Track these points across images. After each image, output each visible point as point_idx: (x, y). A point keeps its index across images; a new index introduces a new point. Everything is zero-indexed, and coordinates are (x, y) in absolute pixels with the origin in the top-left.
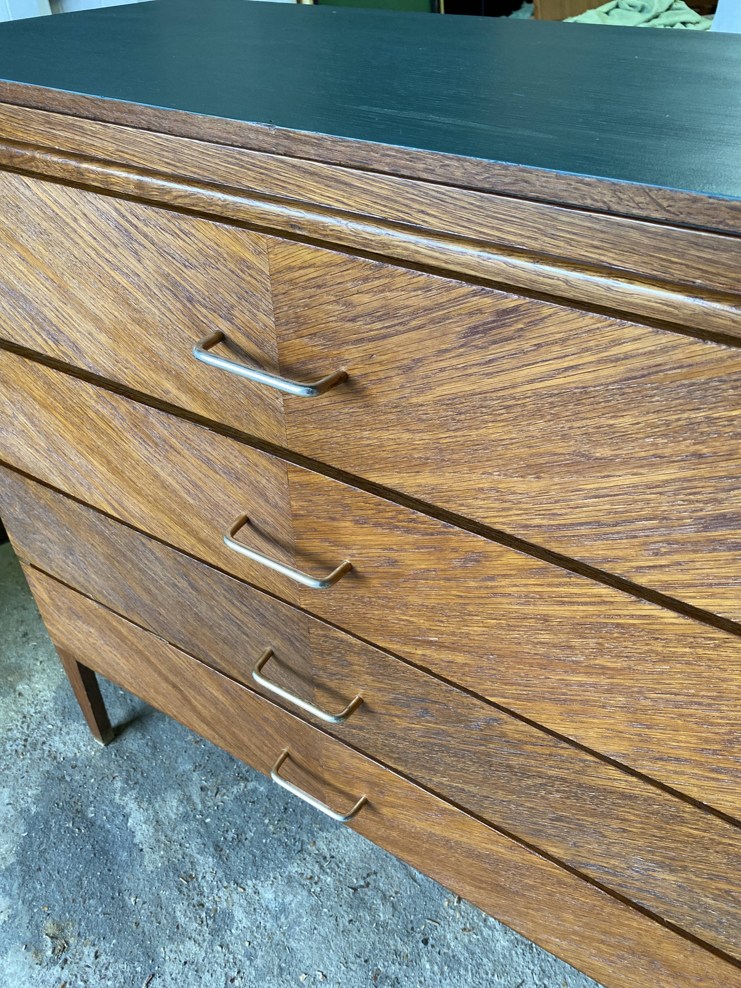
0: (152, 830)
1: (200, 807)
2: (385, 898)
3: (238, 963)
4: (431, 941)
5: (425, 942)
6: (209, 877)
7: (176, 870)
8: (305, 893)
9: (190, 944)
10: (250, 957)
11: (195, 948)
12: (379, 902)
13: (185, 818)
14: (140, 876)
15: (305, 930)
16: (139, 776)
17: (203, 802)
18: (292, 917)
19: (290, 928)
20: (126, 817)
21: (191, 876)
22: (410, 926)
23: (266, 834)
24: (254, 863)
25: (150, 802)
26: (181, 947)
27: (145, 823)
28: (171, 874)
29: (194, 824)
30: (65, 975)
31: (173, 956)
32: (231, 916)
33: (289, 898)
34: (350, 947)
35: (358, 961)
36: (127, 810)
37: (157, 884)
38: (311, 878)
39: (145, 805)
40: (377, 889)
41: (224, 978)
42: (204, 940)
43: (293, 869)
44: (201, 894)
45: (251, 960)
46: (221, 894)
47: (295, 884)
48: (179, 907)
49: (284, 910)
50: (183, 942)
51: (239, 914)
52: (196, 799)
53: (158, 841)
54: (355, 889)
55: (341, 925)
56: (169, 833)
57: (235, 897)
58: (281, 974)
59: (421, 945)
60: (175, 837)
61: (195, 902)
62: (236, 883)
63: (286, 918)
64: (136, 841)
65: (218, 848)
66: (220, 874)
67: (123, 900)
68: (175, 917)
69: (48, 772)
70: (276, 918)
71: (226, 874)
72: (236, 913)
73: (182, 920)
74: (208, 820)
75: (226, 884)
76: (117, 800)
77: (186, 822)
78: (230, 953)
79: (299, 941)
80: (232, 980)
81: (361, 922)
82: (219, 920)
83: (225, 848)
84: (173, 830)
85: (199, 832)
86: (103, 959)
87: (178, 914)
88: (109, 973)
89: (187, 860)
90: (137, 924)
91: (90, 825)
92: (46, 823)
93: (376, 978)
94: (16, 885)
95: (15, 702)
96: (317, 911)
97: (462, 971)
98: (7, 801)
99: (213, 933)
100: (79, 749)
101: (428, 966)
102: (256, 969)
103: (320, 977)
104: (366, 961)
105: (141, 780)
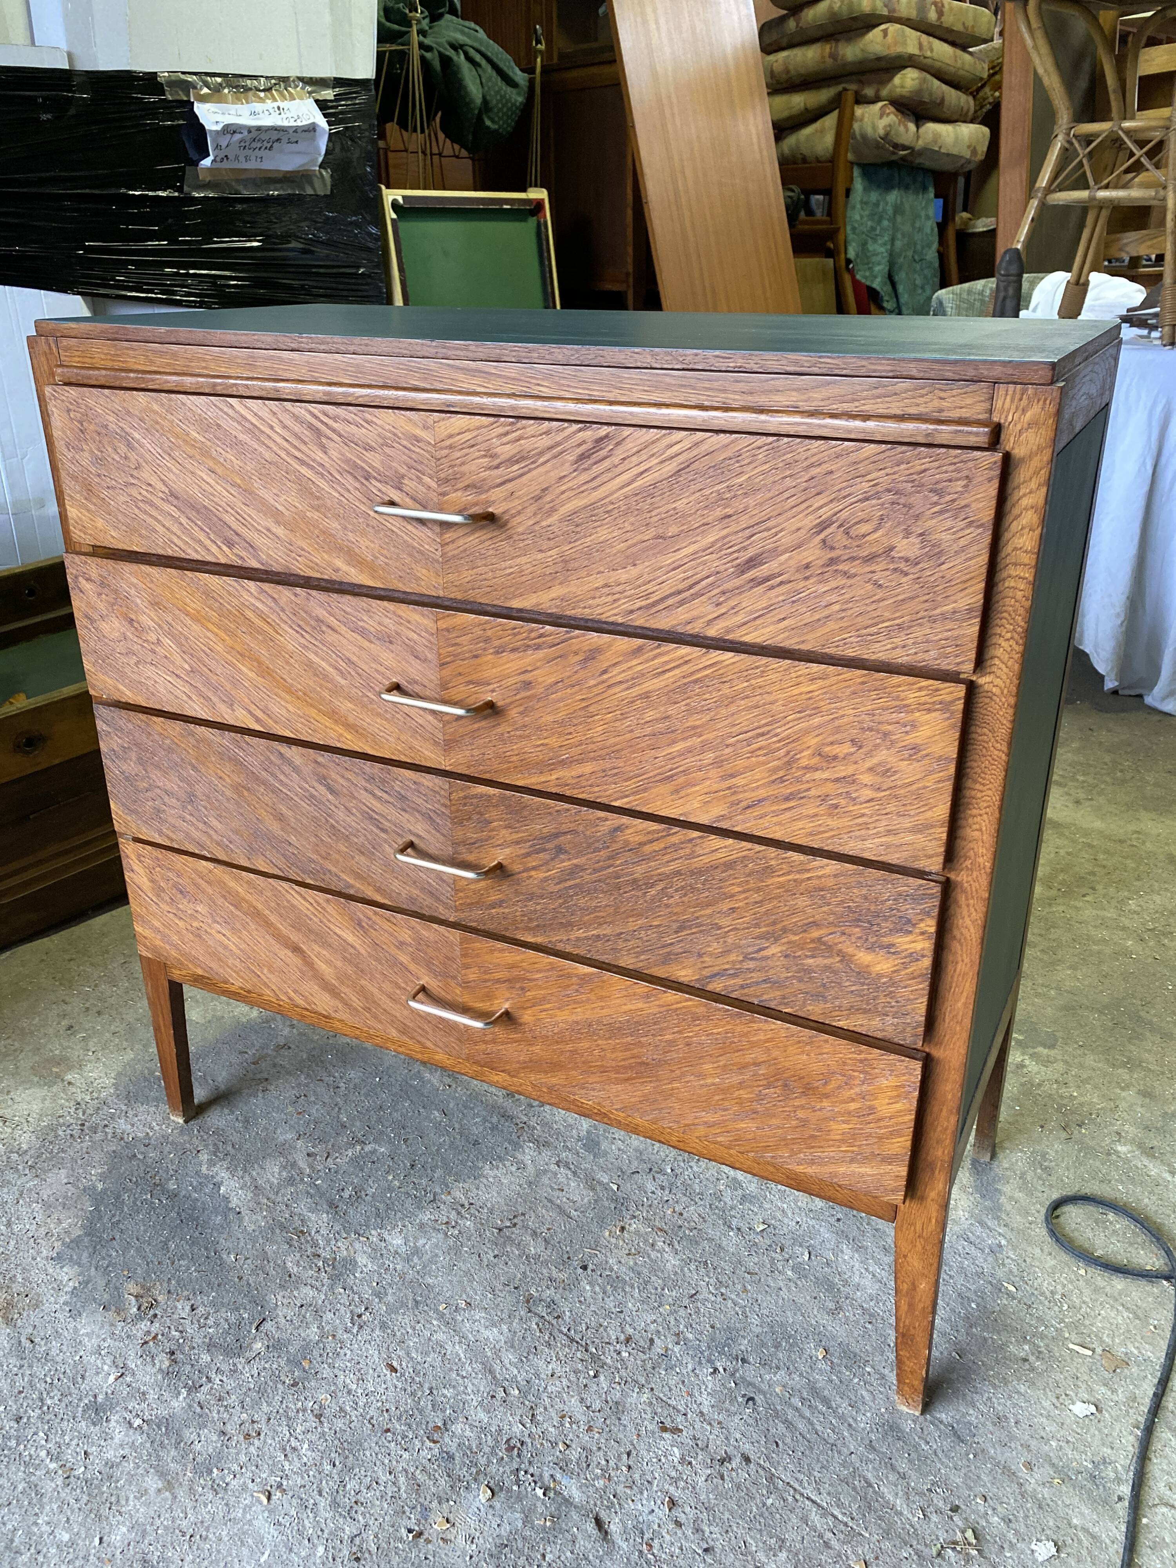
0: (250, 1195)
1: (307, 1171)
2: (535, 1234)
3: (365, 1301)
4: (591, 1267)
5: (585, 1268)
6: (324, 1231)
7: (283, 1227)
8: (441, 1236)
9: (306, 1289)
10: (380, 1295)
11: (311, 1293)
12: (529, 1238)
13: (291, 1181)
14: (240, 1236)
15: (443, 1267)
16: (230, 1148)
17: (311, 1167)
18: (426, 1257)
19: (424, 1267)
20: (217, 1185)
21: (302, 1231)
22: (566, 1256)
23: (390, 1189)
24: (378, 1215)
25: (245, 1170)
26: (295, 1293)
27: (241, 1188)
28: (278, 1231)
29: (301, 1186)
30: (156, 1328)
31: (285, 1301)
32: (353, 1262)
33: (421, 1242)
34: (497, 1277)
35: (507, 1288)
36: (218, 1179)
37: (261, 1241)
38: (447, 1223)
39: (239, 1173)
40: (526, 1227)
41: (349, 1315)
42: (323, 1285)
43: (426, 1217)
44: (316, 1245)
45: (380, 1298)
46: (339, 1244)
47: (429, 1229)
48: (289, 1259)
49: (416, 1251)
50: (297, 1288)
51: (362, 1260)
52: (303, 1164)
53: (259, 1204)
54: (500, 1230)
55: (485, 1260)
56: (272, 1196)
57: (357, 1245)
58: (417, 1307)
59: (580, 1271)
60: (279, 1199)
61: (308, 1253)
62: (357, 1233)
63: (420, 1259)
64: (232, 1205)
65: (333, 1206)
66: (337, 1227)
67: (221, 1258)
68: (285, 1268)
69: (114, 1152)
70: (408, 1260)
71: (344, 1227)
72: (359, 1260)
73: (294, 1270)
74: (319, 1182)
75: (345, 1235)
76: (204, 1171)
77: (292, 1185)
78: (355, 1293)
79: (437, 1277)
80: (360, 1316)
81: (508, 1256)
82: (339, 1266)
83: (340, 1204)
84: (277, 1193)
85: (308, 1193)
86: (201, 1310)
87: (289, 1264)
88: (210, 1322)
89: (296, 1218)
90: (240, 1278)
91: (173, 1196)
92: (118, 1197)
93: (528, 1302)
94: (85, 1254)
95: (64, 1091)
96: (456, 1250)
97: (628, 1289)
98: (65, 1181)
99: (332, 1278)
100: (151, 1128)
101: (588, 1288)
102: (387, 1305)
103: (463, 1305)
104: (516, 1288)
105: (232, 1152)
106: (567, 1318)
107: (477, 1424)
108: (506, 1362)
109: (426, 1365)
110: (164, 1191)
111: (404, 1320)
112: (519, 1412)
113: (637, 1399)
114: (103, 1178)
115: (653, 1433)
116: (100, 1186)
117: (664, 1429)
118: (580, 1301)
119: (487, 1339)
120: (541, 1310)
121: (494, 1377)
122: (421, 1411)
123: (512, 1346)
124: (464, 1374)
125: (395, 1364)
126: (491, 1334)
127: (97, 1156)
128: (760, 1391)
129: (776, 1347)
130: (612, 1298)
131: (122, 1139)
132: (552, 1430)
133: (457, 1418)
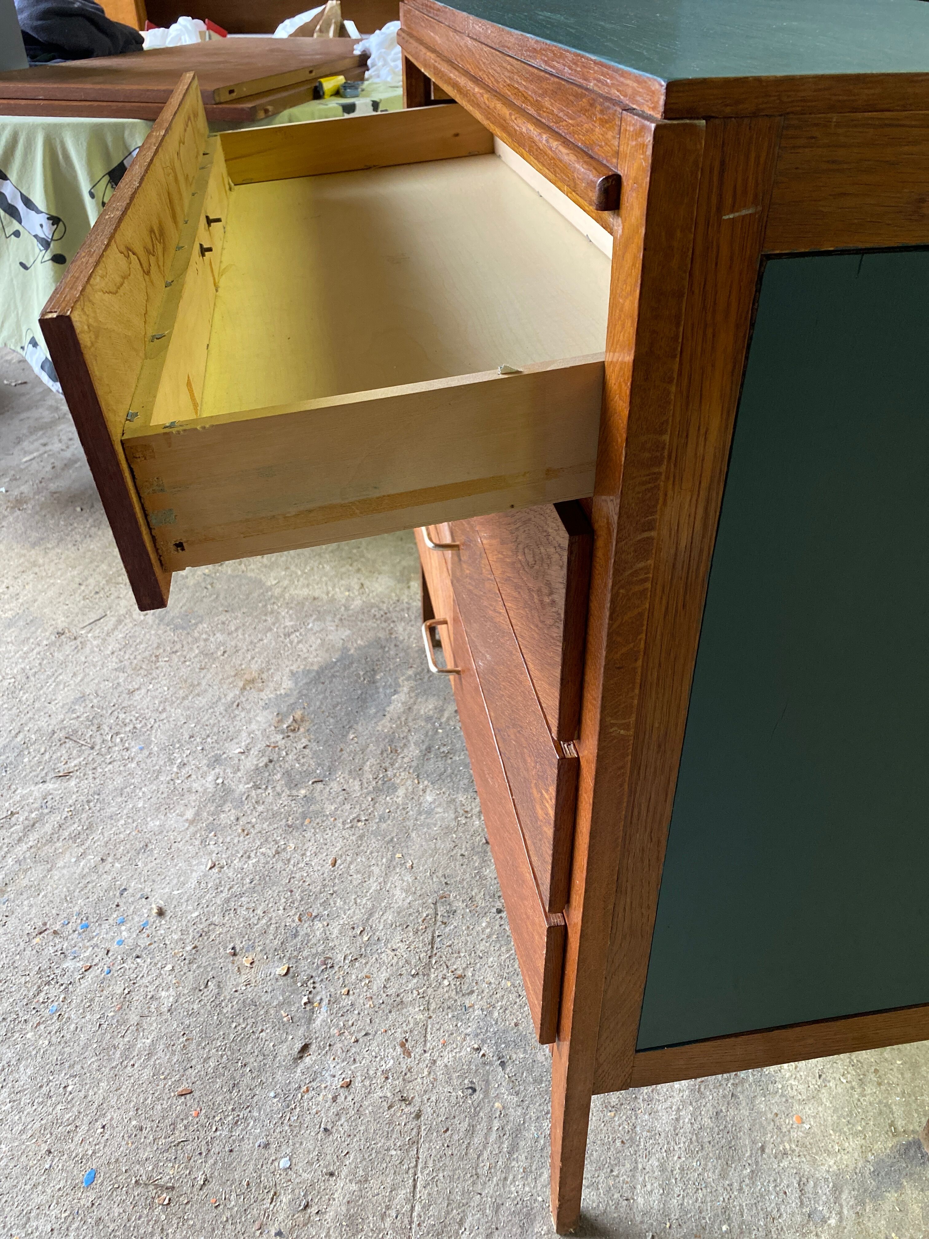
0: (402, 710)
1: (443, 720)
3: (372, 816)
4: (504, 914)
5: (499, 911)
6: (406, 760)
7: (391, 741)
8: (453, 816)
9: (357, 783)
10: (382, 819)
11: (357, 788)
13: (428, 719)
14: (369, 728)
15: (429, 835)
17: (448, 719)
18: (428, 821)
19: (421, 825)
20: (395, 692)
21: (396, 751)
24: (441, 775)
26: (351, 780)
27: (402, 703)
28: (387, 740)
29: (429, 726)
30: (281, 743)
31: (342, 781)
33: (439, 810)
34: (446, 868)
35: (442, 879)
36: (399, 689)
37: (373, 739)
38: (467, 812)
39: (413, 695)
43: (461, 798)
44: (392, 765)
45: (380, 821)
46: (403, 774)
47: (453, 807)
48: (372, 760)
50: (355, 779)
51: (401, 792)
52: (446, 715)
53: (399, 718)
55: (455, 852)
56: (410, 719)
57: (410, 783)
58: (388, 843)
59: (494, 910)
60: (410, 724)
61: (384, 765)
62: (418, 776)
63: (425, 818)
64: (388, 709)
65: (429, 749)
66: (414, 764)
67: (348, 732)
68: (364, 763)
69: (380, 638)
70: (420, 813)
71: (418, 766)
73: (366, 768)
74: (440, 731)
75: (411, 771)
76: (400, 681)
77: (427, 722)
78: (373, 807)
79: (419, 836)
80: (359, 821)
81: (469, 862)
82: (386, 785)
83: (433, 752)
84: (415, 720)
85: (427, 732)
86: (307, 751)
87: (368, 763)
88: (302, 761)
89: (404, 741)
90: (341, 750)
91: (373, 682)
92: (352, 663)
93: (442, 898)
94: (304, 681)
95: (401, 589)
96: (448, 831)
97: (503, 949)
98: (343, 637)
99: (377, 789)
100: (409, 638)
101: (484, 925)
102: (378, 828)
103: (409, 865)
104: (446, 883)
105: (426, 680)
106: (447, 929)
107: (328, 933)
108: (385, 918)
109: (350, 878)
110: (373, 676)
111: (374, 843)
112: (353, 950)
113: (415, 1013)
114: (359, 648)
115: (395, 1039)
116: (352, 651)
117: (403, 1045)
118: (468, 927)
119: (394, 895)
120: (441, 910)
121: (368, 919)
122: (316, 898)
123: (399, 913)
124: (359, 901)
125: (339, 862)
126: (398, 894)
127: (371, 635)
128: (486, 1093)
129: (535, 1081)
130: (488, 944)
131: (391, 634)
132: (354, 977)
133: (324, 920)
